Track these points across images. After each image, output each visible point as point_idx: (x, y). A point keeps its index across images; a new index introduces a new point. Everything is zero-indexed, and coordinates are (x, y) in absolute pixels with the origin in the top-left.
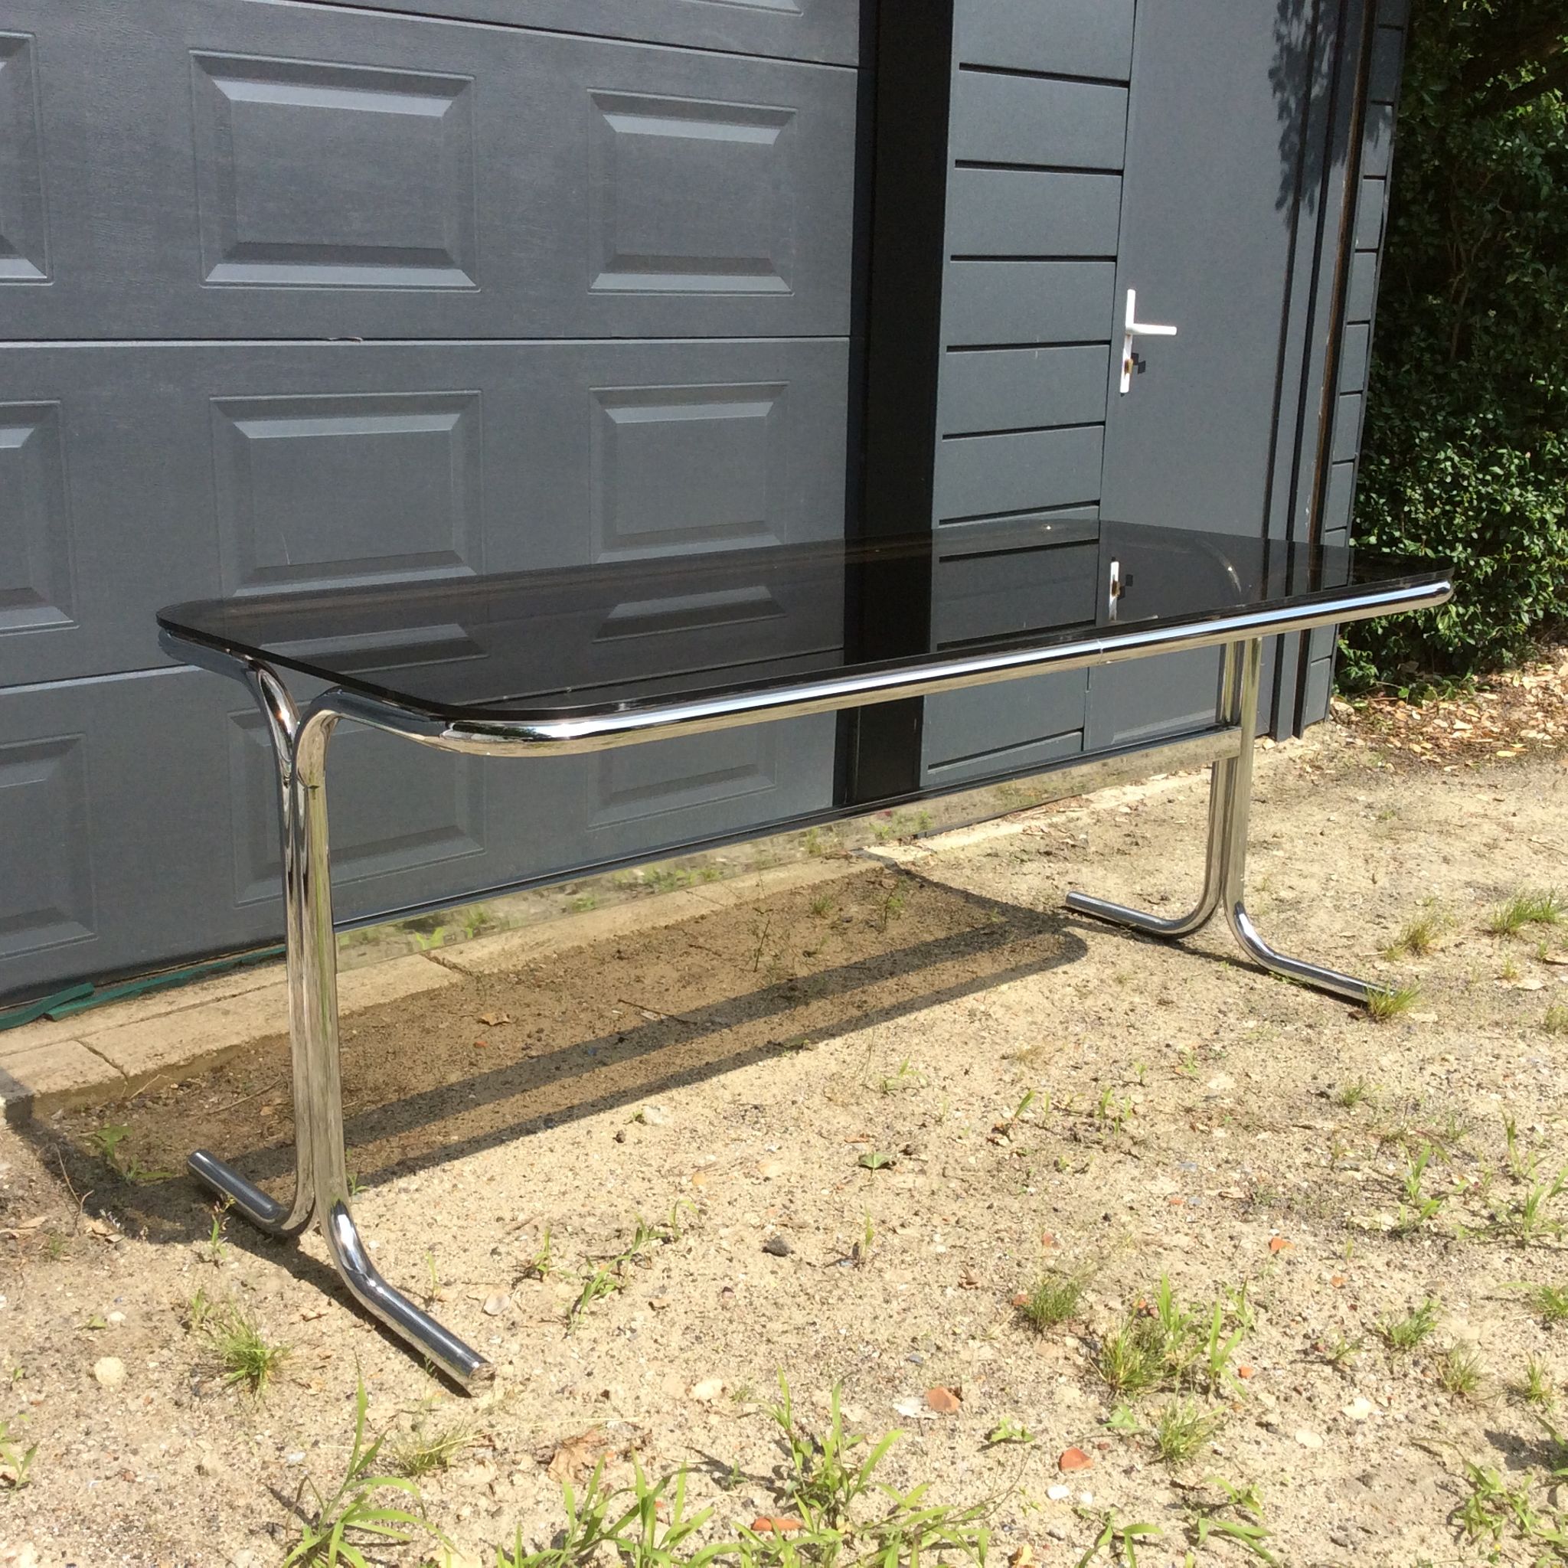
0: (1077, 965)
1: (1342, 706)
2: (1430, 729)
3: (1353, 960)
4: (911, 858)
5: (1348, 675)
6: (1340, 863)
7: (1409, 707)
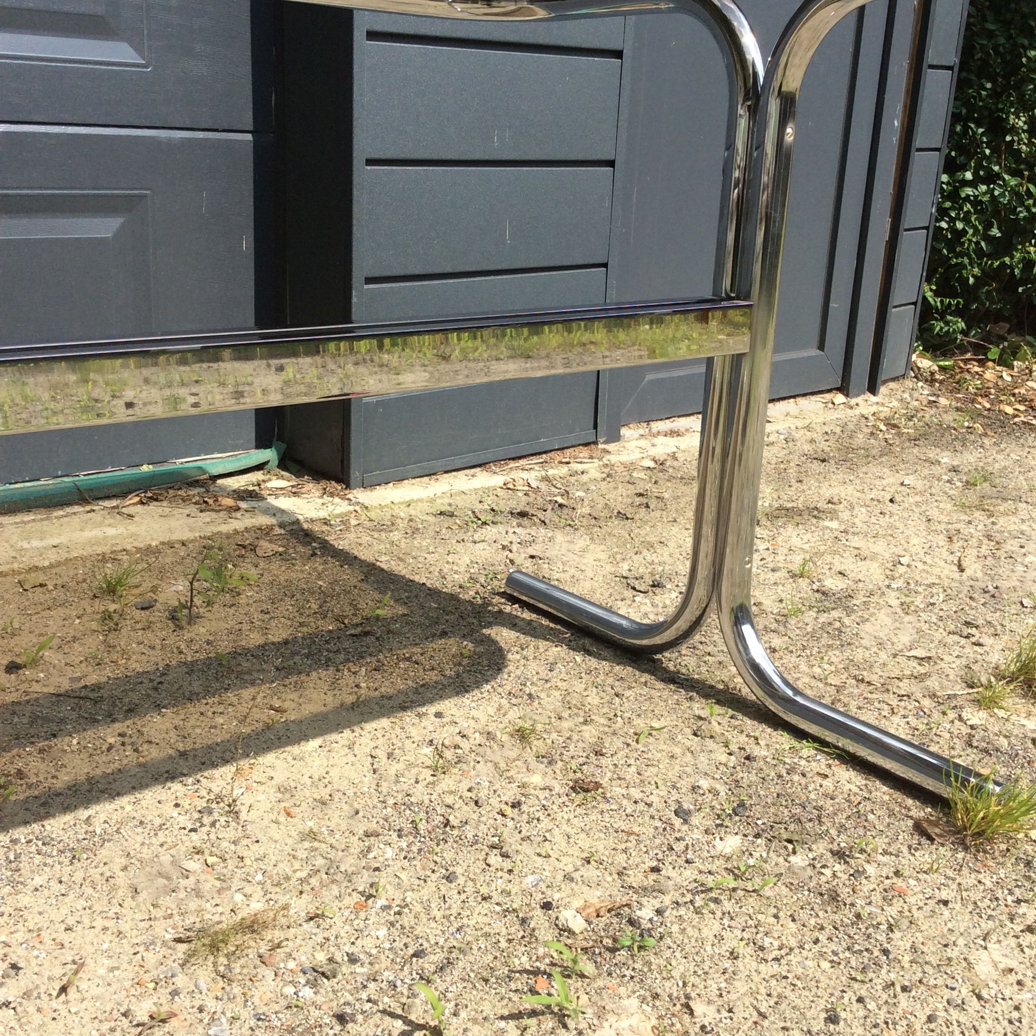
0: (467, 700)
1: (925, 363)
2: (1023, 391)
3: (927, 703)
4: (323, 514)
5: (932, 328)
6: (914, 541)
7: (998, 368)
